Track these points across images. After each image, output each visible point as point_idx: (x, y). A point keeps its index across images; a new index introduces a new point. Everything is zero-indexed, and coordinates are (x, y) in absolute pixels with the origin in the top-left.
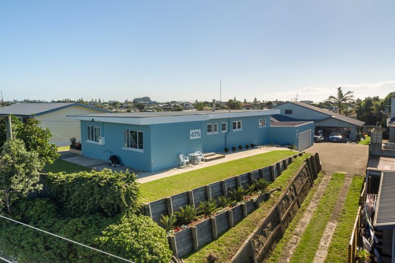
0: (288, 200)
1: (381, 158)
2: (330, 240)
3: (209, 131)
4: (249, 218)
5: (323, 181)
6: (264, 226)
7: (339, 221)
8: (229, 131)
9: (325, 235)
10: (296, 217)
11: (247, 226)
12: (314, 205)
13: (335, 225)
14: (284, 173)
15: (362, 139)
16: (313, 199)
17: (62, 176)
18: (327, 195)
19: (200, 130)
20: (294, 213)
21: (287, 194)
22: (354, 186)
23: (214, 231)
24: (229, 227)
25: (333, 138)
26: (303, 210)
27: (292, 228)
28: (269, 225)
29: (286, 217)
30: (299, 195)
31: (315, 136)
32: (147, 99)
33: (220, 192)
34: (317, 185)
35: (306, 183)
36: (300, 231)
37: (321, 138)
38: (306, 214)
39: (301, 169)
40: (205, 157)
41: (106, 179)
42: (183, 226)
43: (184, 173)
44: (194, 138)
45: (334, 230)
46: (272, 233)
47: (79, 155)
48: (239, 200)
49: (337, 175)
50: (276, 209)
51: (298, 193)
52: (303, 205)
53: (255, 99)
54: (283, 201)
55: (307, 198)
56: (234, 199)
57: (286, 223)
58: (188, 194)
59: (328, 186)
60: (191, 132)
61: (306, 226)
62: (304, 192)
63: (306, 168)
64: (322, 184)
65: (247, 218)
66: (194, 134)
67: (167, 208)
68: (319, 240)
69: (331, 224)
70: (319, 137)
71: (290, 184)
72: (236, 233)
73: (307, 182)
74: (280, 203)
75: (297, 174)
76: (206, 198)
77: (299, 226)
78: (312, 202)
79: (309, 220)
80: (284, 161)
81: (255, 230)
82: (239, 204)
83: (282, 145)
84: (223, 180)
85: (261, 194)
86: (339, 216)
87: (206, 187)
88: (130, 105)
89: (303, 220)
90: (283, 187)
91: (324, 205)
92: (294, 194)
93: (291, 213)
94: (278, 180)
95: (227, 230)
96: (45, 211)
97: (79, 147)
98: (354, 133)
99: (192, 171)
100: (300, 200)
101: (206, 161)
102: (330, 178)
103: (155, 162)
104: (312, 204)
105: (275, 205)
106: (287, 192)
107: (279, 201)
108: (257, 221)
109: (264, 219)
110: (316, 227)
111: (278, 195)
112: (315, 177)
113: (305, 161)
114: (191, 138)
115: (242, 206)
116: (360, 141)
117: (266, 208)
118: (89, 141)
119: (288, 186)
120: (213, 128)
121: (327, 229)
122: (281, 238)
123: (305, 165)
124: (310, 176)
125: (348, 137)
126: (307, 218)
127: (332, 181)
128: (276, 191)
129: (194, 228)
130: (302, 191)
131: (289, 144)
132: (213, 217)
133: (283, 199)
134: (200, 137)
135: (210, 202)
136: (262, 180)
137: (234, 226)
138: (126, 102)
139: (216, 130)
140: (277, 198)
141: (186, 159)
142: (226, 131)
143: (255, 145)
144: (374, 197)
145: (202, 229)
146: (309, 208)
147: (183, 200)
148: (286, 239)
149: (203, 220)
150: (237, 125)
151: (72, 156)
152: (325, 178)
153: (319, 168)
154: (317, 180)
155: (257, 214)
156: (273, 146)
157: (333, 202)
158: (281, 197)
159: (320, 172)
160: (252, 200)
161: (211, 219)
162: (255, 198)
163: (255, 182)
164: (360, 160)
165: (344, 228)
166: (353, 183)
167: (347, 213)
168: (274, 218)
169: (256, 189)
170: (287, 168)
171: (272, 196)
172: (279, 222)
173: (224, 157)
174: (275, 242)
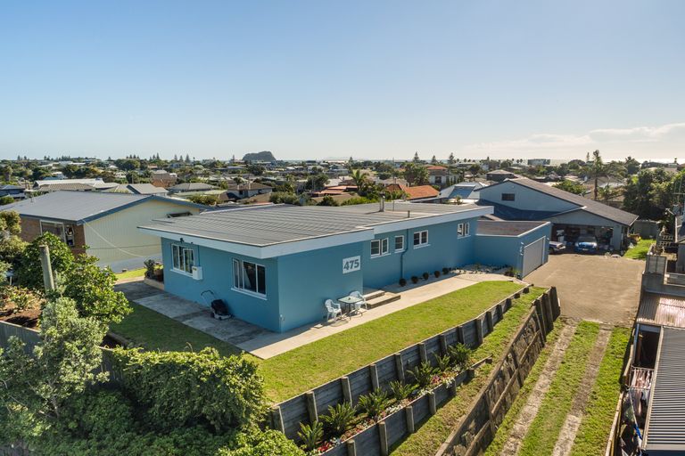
0: (504, 378)
1: (662, 301)
2: (569, 447)
3: (375, 251)
4: (440, 415)
5: (562, 335)
6: (464, 428)
7: (585, 413)
8: (407, 249)
9: (562, 438)
10: (515, 404)
11: (435, 431)
12: (546, 381)
13: (579, 420)
14: (498, 328)
15: (631, 246)
16: (544, 371)
17: (138, 356)
18: (567, 363)
19: (358, 257)
20: (513, 397)
21: (502, 368)
22: (613, 347)
23: (382, 443)
24: (407, 434)
25: (582, 246)
26: (528, 391)
27: (508, 423)
28: (472, 425)
29: (500, 407)
30: (522, 366)
31: (551, 243)
32: (267, 156)
33: (392, 372)
34: (552, 344)
35: (533, 343)
36: (522, 429)
37: (561, 246)
38: (531, 398)
39: (525, 320)
40: (367, 299)
41: (209, 369)
42: (335, 440)
43: (333, 336)
44: (350, 270)
45: (576, 429)
46: (476, 437)
47: (161, 292)
48: (423, 385)
49: (585, 325)
50: (484, 397)
51: (520, 362)
52: (527, 381)
53: (451, 157)
54: (496, 382)
55: (534, 369)
56: (416, 382)
57: (499, 416)
58: (340, 383)
59: (570, 347)
60: (345, 261)
61: (531, 421)
62: (530, 358)
63: (535, 318)
64: (561, 341)
65: (436, 416)
66: (350, 264)
67: (307, 409)
68: (553, 448)
69: (571, 417)
70: (558, 245)
71: (507, 350)
72: (418, 444)
73: (535, 340)
74: (491, 386)
75: (519, 330)
76: (370, 387)
77: (520, 420)
78: (542, 376)
79: (536, 409)
80: (498, 307)
81: (449, 439)
82: (423, 393)
83: (496, 270)
84: (397, 353)
85: (459, 372)
86: (586, 403)
87: (369, 367)
88: (239, 166)
89: (526, 409)
90: (496, 355)
91: (563, 383)
92: (512, 366)
93: (508, 399)
94: (488, 341)
95: (403, 438)
96: (115, 415)
97: (160, 277)
98: (618, 236)
99: (346, 331)
100: (523, 374)
101: (370, 307)
102: (574, 331)
103: (286, 315)
104: (543, 380)
105: (482, 391)
106: (502, 365)
107: (488, 383)
108: (452, 421)
109: (464, 417)
110: (548, 424)
111: (488, 372)
112: (550, 328)
113: (533, 305)
114: (345, 271)
115: (428, 395)
116: (627, 249)
117: (467, 397)
118: (177, 270)
119: (504, 355)
120: (381, 247)
121: (566, 427)
122: (490, 443)
123: (533, 313)
124: (540, 330)
125: (608, 242)
126: (533, 406)
127: (578, 336)
128: (484, 364)
129: (352, 444)
130: (527, 357)
131: (506, 266)
132: (381, 422)
133: (496, 378)
134: (359, 268)
135: (376, 394)
136: (461, 348)
137: (415, 431)
138: (233, 162)
139: (385, 250)
140: (486, 376)
141: (337, 307)
142: (402, 250)
143: (450, 269)
144: (646, 375)
145: (363, 442)
146: (537, 387)
147: (333, 394)
148: (498, 444)
149: (365, 428)
150: (421, 238)
151: (150, 294)
152: (565, 330)
153: (556, 312)
154: (551, 334)
155: (451, 407)
156: (479, 269)
157: (577, 378)
158: (491, 376)
159: (558, 319)
160: (445, 385)
161: (378, 425)
162: (448, 380)
163: (449, 350)
164: (625, 295)
165: (594, 426)
166: (612, 341)
167: (599, 398)
168: (480, 412)
169: (451, 364)
170: (502, 319)
171: (477, 373)
172: (487, 418)
173: (399, 297)
174: (481, 450)
